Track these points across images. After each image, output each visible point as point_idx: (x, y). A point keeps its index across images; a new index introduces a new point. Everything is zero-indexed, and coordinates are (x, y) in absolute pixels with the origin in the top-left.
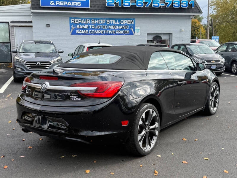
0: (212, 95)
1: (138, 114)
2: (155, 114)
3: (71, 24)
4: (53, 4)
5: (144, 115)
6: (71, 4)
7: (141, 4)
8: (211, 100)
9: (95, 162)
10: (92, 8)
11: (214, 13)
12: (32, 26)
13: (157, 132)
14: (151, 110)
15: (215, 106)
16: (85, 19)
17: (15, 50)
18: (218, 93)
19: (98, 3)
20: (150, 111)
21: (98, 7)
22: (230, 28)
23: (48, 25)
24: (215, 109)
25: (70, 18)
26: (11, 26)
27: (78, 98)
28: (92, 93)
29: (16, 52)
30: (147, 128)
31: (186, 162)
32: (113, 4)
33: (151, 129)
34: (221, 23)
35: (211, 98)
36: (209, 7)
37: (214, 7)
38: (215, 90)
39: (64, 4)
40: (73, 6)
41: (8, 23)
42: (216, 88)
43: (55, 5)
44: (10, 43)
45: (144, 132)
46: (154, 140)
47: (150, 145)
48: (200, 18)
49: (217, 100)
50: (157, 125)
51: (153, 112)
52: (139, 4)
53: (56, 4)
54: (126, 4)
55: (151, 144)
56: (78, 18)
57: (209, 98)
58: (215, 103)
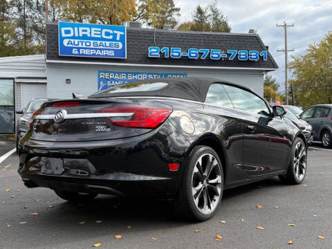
0: (297, 156)
1: (191, 157)
2: (215, 163)
3: (100, 80)
4: (77, 52)
5: (200, 160)
6: (100, 53)
7: (194, 55)
8: (295, 162)
9: (129, 227)
10: (129, 59)
11: (295, 78)
12: (46, 84)
13: (219, 190)
14: (211, 156)
15: (301, 172)
16: (119, 73)
17: (21, 110)
18: (304, 153)
19: (138, 53)
20: (208, 156)
21: (137, 58)
22: (318, 98)
23: (68, 81)
24: (302, 176)
25: (99, 72)
26: (17, 83)
27: (107, 128)
28: (126, 120)
29: (21, 113)
30: (205, 181)
31: (262, 228)
32: (157, 54)
33: (210, 184)
34: (304, 91)
35: (295, 159)
36: (286, 68)
37: (293, 70)
38: (300, 148)
39: (92, 53)
40: (103, 56)
41: (13, 79)
42: (301, 146)
43: (79, 54)
44: (14, 106)
45: (200, 186)
46: (215, 200)
47: (210, 207)
48: (275, 85)
49: (304, 164)
50: (219, 179)
51: (213, 159)
52: (192, 55)
53: (81, 52)
54: (175, 54)
55: (211, 205)
56: (110, 72)
57: (292, 159)
58: (301, 168)
